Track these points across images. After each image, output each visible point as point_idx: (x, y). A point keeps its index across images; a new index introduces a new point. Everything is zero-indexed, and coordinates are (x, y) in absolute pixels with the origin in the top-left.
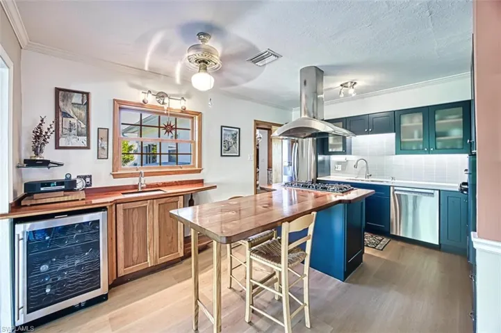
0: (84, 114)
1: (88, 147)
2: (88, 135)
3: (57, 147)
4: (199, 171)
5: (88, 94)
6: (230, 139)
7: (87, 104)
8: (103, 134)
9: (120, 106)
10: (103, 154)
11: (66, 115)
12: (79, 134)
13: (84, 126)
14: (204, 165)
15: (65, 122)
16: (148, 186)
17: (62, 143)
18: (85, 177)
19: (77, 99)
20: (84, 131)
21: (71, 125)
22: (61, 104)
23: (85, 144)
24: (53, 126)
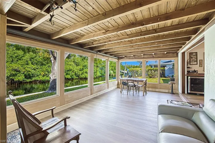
0: (196, 57)
2: (197, 61)
3: (190, 64)
5: (197, 53)
7: (197, 55)
8: (201, 61)
10: (201, 66)
11: (192, 58)
12: (195, 62)
13: (196, 60)
15: (192, 59)
17: (191, 63)
19: (194, 54)
20: (196, 61)
21: (193, 60)
22: (191, 56)
23: (196, 64)
24: (189, 59)
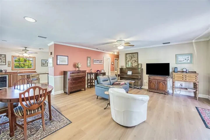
0: (5, 59)
1: (6, 65)
4: (35, 69)
5: (5, 55)
6: (44, 62)
7: (5, 57)
8: (9, 62)
9: (13, 57)
10: (9, 66)
11: (1, 59)
12: (4, 62)
14: (36, 68)
16: (20, 72)
18: (5, 70)
19: (3, 56)
20: (5, 62)
21: (2, 61)
